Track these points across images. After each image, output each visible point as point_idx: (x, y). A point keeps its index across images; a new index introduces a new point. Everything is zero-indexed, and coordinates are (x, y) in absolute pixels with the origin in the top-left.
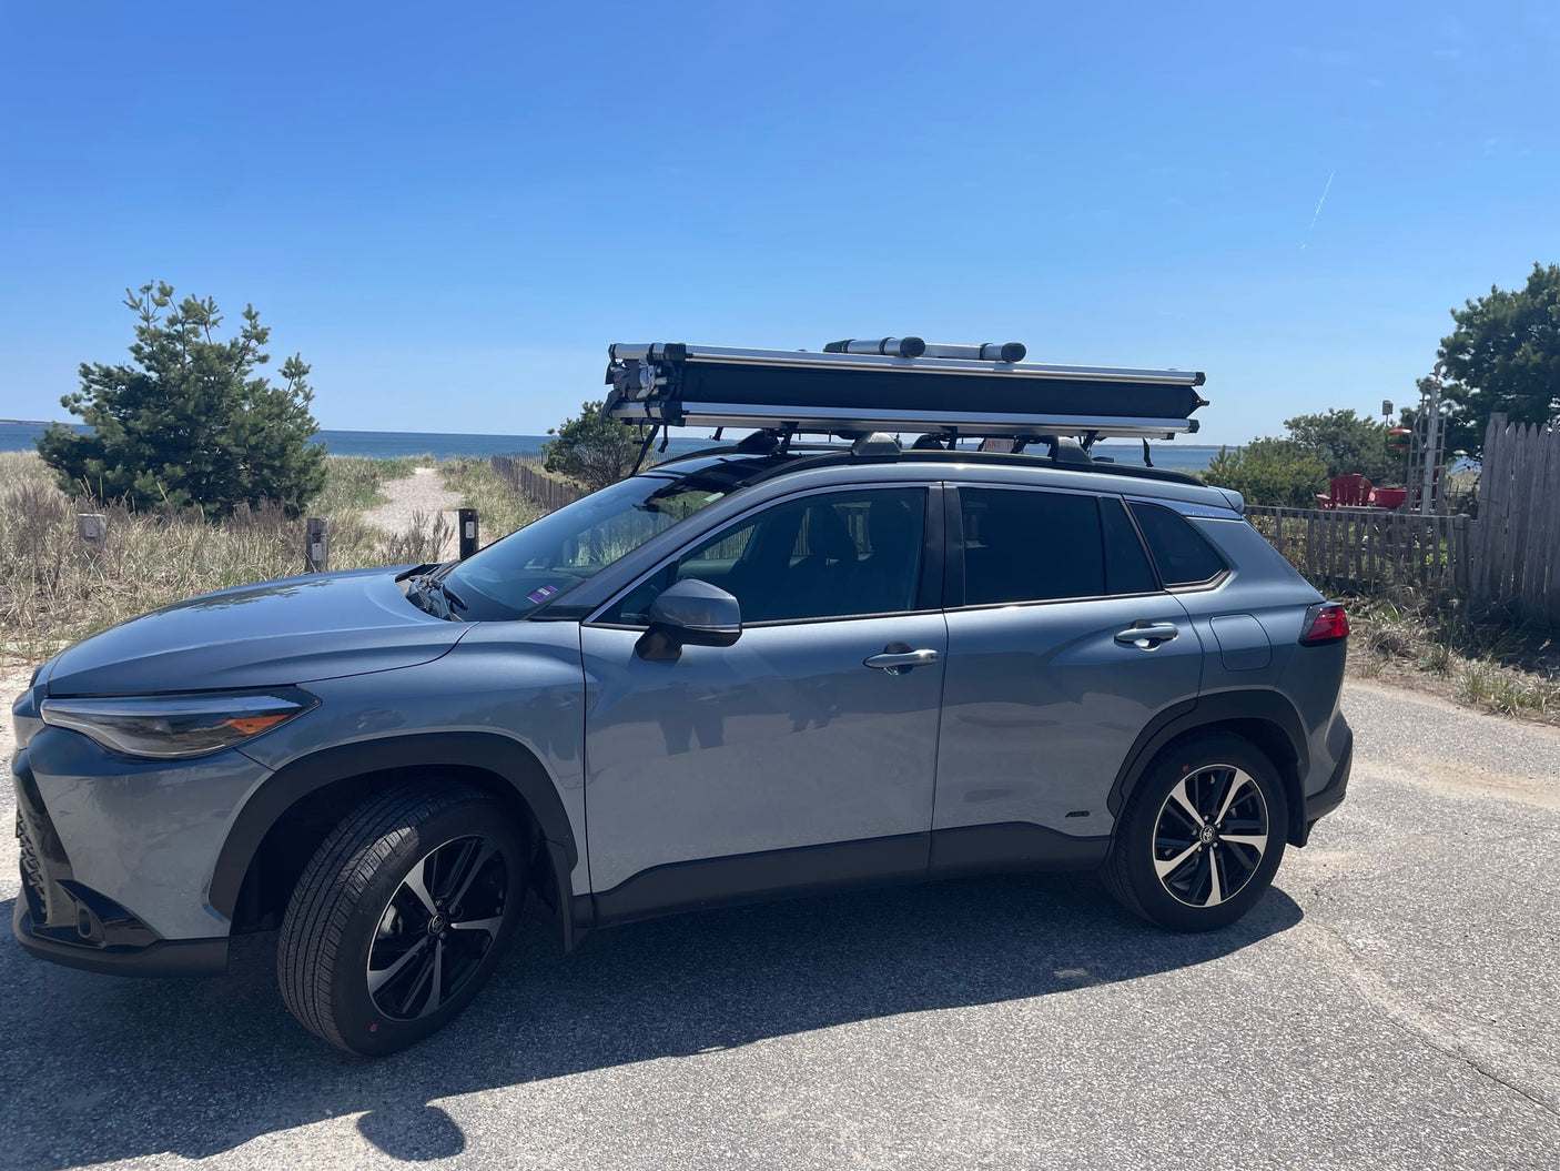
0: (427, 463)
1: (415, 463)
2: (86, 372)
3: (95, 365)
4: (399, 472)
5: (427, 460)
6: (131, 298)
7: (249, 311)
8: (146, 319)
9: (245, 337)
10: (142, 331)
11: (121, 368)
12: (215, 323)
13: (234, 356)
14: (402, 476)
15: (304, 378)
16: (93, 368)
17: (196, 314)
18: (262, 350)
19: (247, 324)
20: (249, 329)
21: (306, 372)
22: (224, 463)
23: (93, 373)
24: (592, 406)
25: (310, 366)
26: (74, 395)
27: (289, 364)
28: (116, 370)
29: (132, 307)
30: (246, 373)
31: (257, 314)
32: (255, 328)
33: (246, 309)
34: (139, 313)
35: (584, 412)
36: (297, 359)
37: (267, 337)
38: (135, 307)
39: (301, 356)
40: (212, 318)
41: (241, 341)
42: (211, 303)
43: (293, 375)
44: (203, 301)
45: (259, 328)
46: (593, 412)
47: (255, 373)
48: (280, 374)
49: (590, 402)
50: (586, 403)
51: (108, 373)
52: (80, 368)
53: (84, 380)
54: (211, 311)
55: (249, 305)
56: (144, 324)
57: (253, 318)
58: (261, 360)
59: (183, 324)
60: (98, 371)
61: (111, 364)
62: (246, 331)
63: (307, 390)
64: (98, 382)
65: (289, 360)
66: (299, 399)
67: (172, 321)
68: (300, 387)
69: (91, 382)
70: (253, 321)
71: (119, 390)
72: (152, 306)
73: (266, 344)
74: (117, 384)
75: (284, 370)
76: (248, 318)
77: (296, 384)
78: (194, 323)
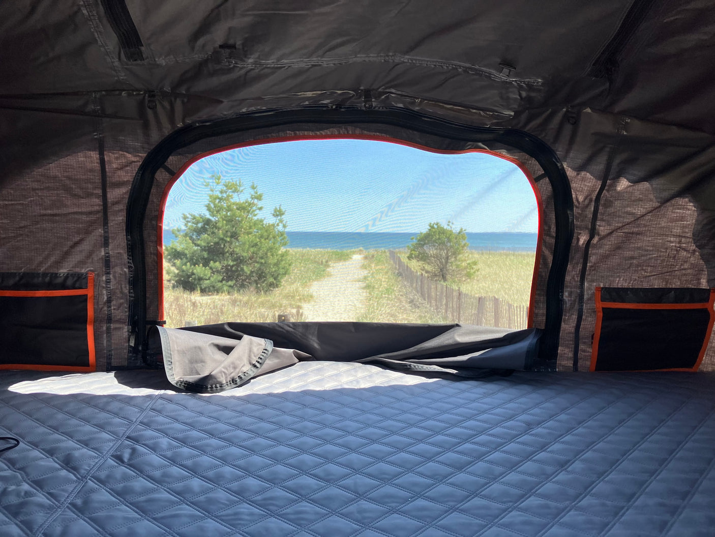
0: (360, 252)
1: (354, 253)
2: (185, 218)
3: (190, 214)
4: (343, 257)
5: (360, 250)
7: (253, 185)
8: (212, 191)
9: (252, 198)
10: (211, 197)
11: (200, 215)
13: (247, 208)
14: (345, 260)
15: (283, 217)
16: (188, 216)
17: (234, 188)
18: (260, 204)
19: (252, 192)
21: (283, 214)
23: (188, 218)
24: (433, 225)
25: (285, 211)
26: (177, 228)
27: (275, 210)
28: (198, 216)
29: (205, 186)
30: (255, 216)
31: (257, 186)
32: (256, 193)
34: (209, 189)
35: (430, 228)
36: (280, 208)
37: (263, 197)
38: (207, 185)
39: (281, 206)
40: (242, 188)
41: (250, 200)
42: (240, 182)
43: (277, 216)
44: (236, 181)
45: (258, 193)
46: (434, 228)
47: (260, 215)
48: (272, 215)
49: (432, 223)
51: (194, 217)
52: (182, 216)
53: (184, 221)
54: (240, 186)
55: (253, 182)
56: (210, 193)
57: (255, 188)
58: (260, 209)
59: (226, 192)
60: (190, 217)
61: (196, 214)
62: (252, 195)
63: (284, 222)
64: (190, 222)
65: (276, 208)
66: (280, 228)
67: (221, 192)
68: (281, 221)
69: (188, 222)
70: (255, 190)
71: (200, 225)
72: (215, 185)
73: (262, 201)
74: (198, 222)
75: (273, 213)
76: (253, 189)
77: (279, 220)
78: (232, 192)
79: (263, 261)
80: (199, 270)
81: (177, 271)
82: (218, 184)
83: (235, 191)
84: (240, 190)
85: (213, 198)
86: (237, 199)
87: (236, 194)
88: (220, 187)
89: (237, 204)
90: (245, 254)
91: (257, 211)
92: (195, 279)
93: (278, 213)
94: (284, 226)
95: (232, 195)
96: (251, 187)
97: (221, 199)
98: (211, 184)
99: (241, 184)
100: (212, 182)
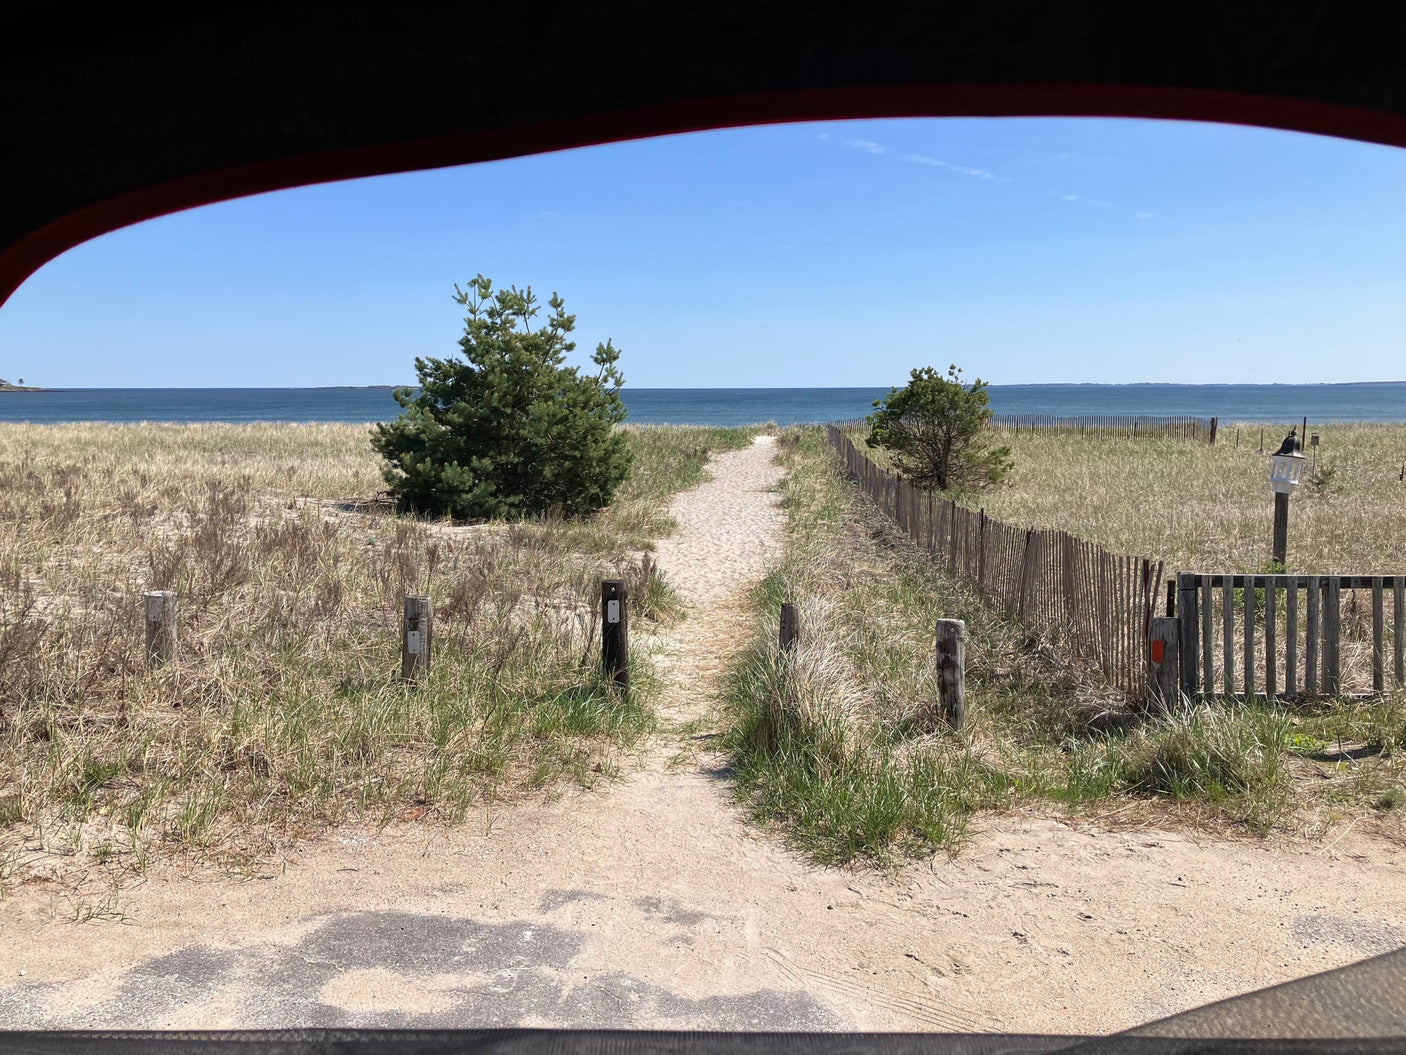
0: (769, 430)
1: (756, 432)
2: (420, 366)
3: (429, 359)
4: (735, 441)
5: (770, 427)
6: (459, 292)
7: (555, 299)
8: (473, 312)
9: (552, 325)
10: (470, 323)
11: (451, 361)
12: (533, 312)
13: (543, 345)
14: (739, 448)
15: (615, 363)
16: (426, 362)
17: (516, 304)
18: (569, 338)
19: (553, 312)
20: (555, 317)
21: (615, 358)
22: (530, 453)
23: (425, 367)
24: (921, 372)
25: (620, 351)
26: (406, 388)
27: (600, 350)
28: (445, 363)
29: (459, 301)
31: (562, 301)
32: (562, 316)
33: (552, 297)
34: (466, 307)
35: (912, 379)
36: (609, 344)
37: (574, 324)
38: (462, 300)
39: (612, 342)
40: (532, 307)
41: (549, 330)
42: (529, 293)
43: (604, 361)
44: (522, 292)
45: (565, 316)
46: (921, 380)
47: (569, 361)
48: (592, 360)
49: (919, 369)
50: (915, 370)
51: (438, 366)
52: (415, 362)
53: (419, 373)
54: (529, 301)
55: (555, 293)
56: (472, 317)
57: (559, 306)
58: (570, 347)
59: (500, 315)
60: (430, 364)
61: (442, 358)
62: (553, 320)
63: (618, 374)
64: (430, 375)
65: (601, 346)
66: (610, 385)
67: (491, 313)
68: (612, 372)
69: (426, 375)
70: (559, 309)
71: (450, 382)
72: (478, 299)
73: (573, 332)
74: (446, 376)
75: (595, 356)
76: (554, 306)
77: (607, 370)
78: (513, 314)
79: (577, 454)
80: (451, 472)
81: (404, 475)
82: (484, 297)
83: (520, 312)
84: (530, 309)
85: (475, 327)
86: (521, 327)
87: (521, 318)
88: (488, 304)
89: (522, 339)
90: (540, 441)
91: (563, 353)
92: (441, 491)
93: (606, 356)
94: (618, 383)
95: (513, 320)
96: (550, 302)
97: (491, 329)
98: (471, 298)
99: (531, 296)
100: (473, 294)
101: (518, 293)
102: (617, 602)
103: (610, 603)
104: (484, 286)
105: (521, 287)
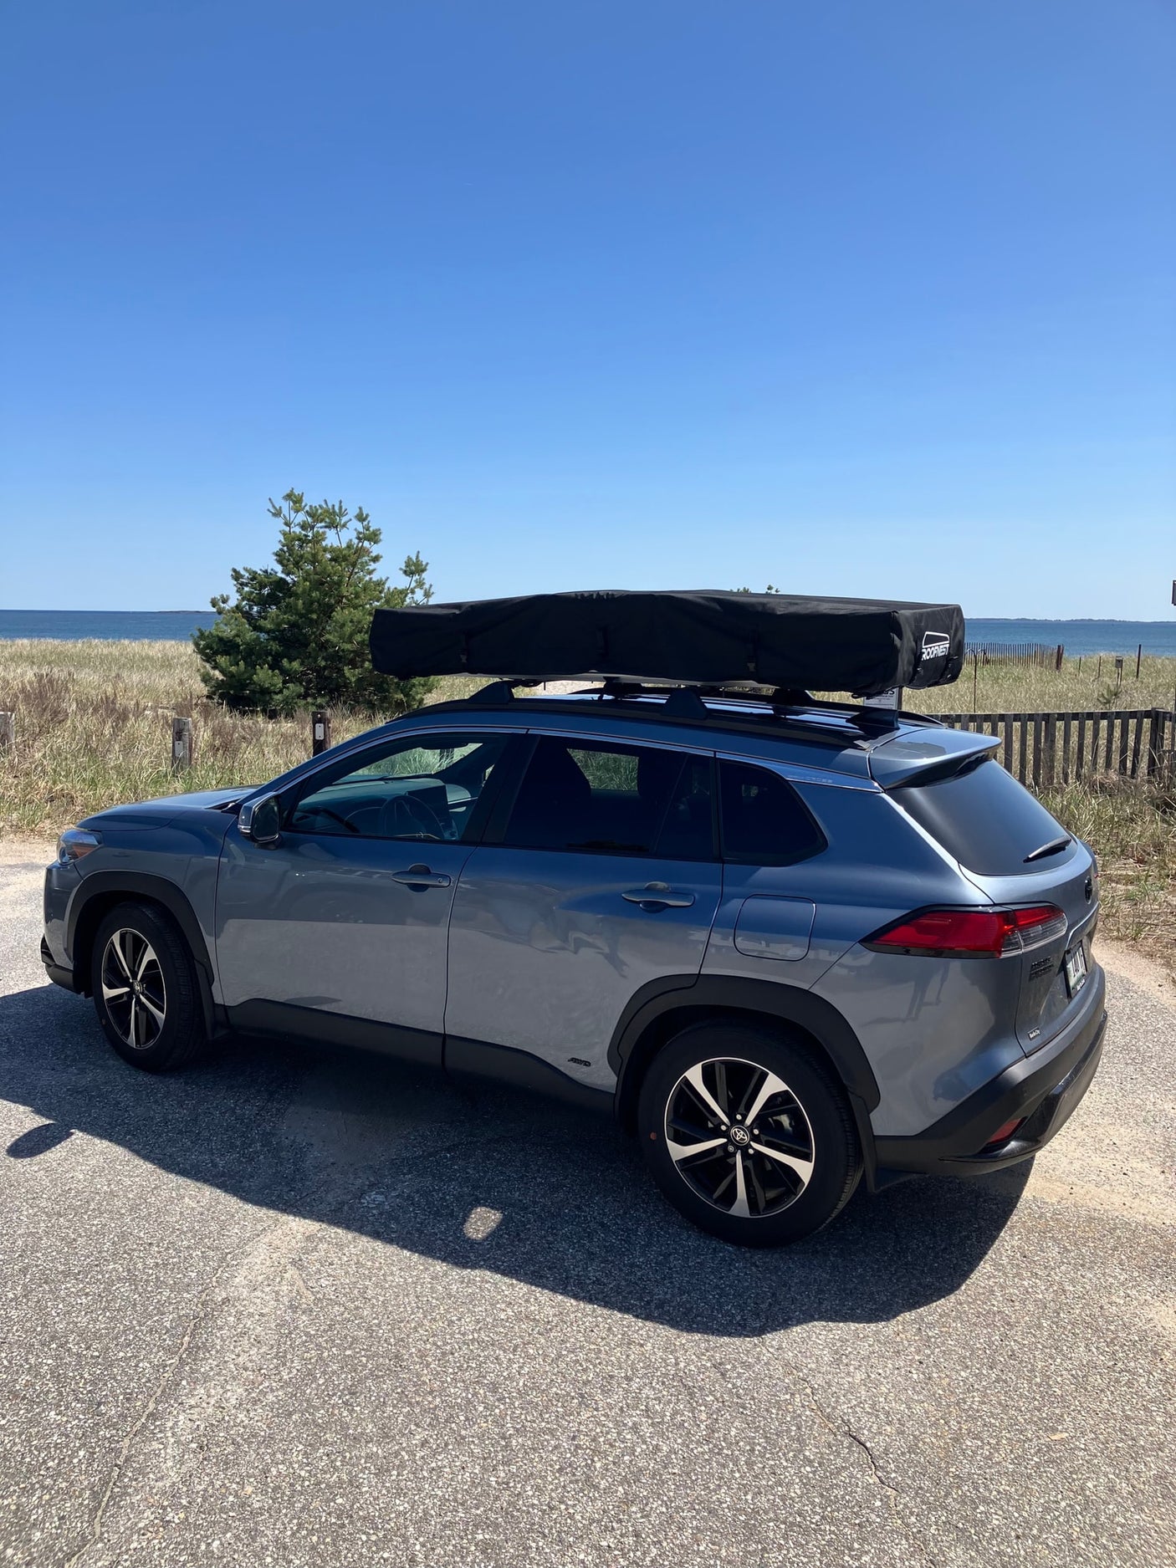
2: (237, 576)
3: (245, 569)
6: (274, 506)
7: (361, 514)
8: (287, 524)
9: (358, 538)
10: (284, 534)
11: (266, 571)
12: (344, 526)
13: (350, 558)
15: (423, 575)
16: (243, 572)
17: (331, 518)
18: (375, 550)
19: (360, 526)
20: (361, 530)
21: (423, 571)
23: (242, 577)
25: (427, 564)
26: (222, 596)
27: (408, 564)
28: (261, 573)
29: (275, 514)
30: (370, 572)
31: (367, 515)
32: (368, 529)
33: (359, 512)
34: (281, 521)
36: (417, 557)
37: (381, 537)
38: (277, 513)
39: (420, 555)
40: (344, 520)
41: (356, 541)
42: (340, 508)
43: (412, 573)
44: (333, 506)
45: (371, 529)
47: (379, 571)
48: (402, 572)
51: (254, 576)
52: (233, 573)
53: (235, 583)
54: (341, 515)
55: (360, 508)
56: (286, 529)
57: (364, 520)
58: (376, 559)
59: (312, 528)
60: (247, 575)
61: (258, 568)
62: (360, 533)
63: (427, 586)
64: (246, 585)
65: (409, 558)
66: (419, 597)
67: (304, 526)
68: (420, 584)
69: (242, 584)
70: (365, 523)
71: (266, 591)
72: (293, 515)
73: (380, 544)
74: (262, 586)
75: (404, 568)
76: (360, 521)
77: (416, 581)
78: (326, 527)
80: (264, 675)
81: (221, 677)
82: (297, 511)
83: (332, 525)
84: (342, 522)
85: (289, 539)
86: (332, 539)
87: (333, 531)
88: (301, 517)
89: (332, 550)
90: (348, 646)
91: (372, 566)
92: (253, 692)
93: (414, 568)
94: (427, 595)
95: (324, 533)
96: (356, 517)
97: (303, 541)
98: (285, 511)
99: (343, 510)
100: (286, 506)
101: (330, 507)
102: (322, 725)
103: (317, 725)
104: (295, 499)
105: (333, 502)
